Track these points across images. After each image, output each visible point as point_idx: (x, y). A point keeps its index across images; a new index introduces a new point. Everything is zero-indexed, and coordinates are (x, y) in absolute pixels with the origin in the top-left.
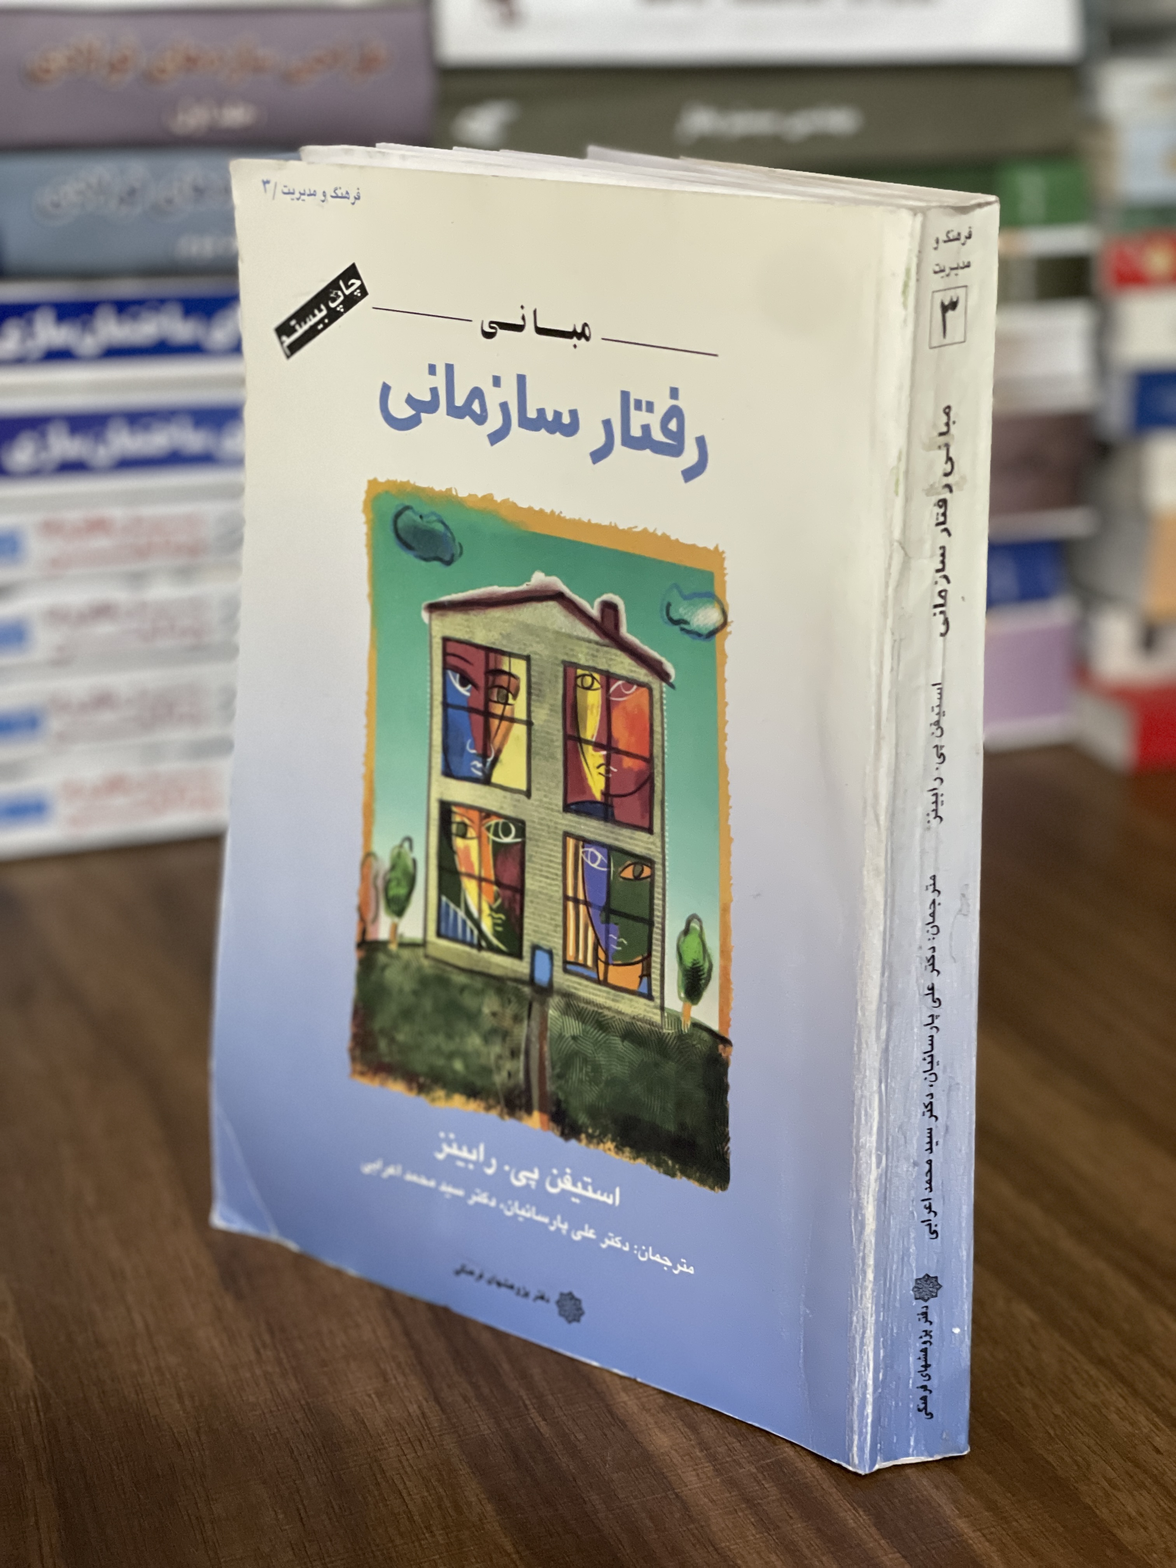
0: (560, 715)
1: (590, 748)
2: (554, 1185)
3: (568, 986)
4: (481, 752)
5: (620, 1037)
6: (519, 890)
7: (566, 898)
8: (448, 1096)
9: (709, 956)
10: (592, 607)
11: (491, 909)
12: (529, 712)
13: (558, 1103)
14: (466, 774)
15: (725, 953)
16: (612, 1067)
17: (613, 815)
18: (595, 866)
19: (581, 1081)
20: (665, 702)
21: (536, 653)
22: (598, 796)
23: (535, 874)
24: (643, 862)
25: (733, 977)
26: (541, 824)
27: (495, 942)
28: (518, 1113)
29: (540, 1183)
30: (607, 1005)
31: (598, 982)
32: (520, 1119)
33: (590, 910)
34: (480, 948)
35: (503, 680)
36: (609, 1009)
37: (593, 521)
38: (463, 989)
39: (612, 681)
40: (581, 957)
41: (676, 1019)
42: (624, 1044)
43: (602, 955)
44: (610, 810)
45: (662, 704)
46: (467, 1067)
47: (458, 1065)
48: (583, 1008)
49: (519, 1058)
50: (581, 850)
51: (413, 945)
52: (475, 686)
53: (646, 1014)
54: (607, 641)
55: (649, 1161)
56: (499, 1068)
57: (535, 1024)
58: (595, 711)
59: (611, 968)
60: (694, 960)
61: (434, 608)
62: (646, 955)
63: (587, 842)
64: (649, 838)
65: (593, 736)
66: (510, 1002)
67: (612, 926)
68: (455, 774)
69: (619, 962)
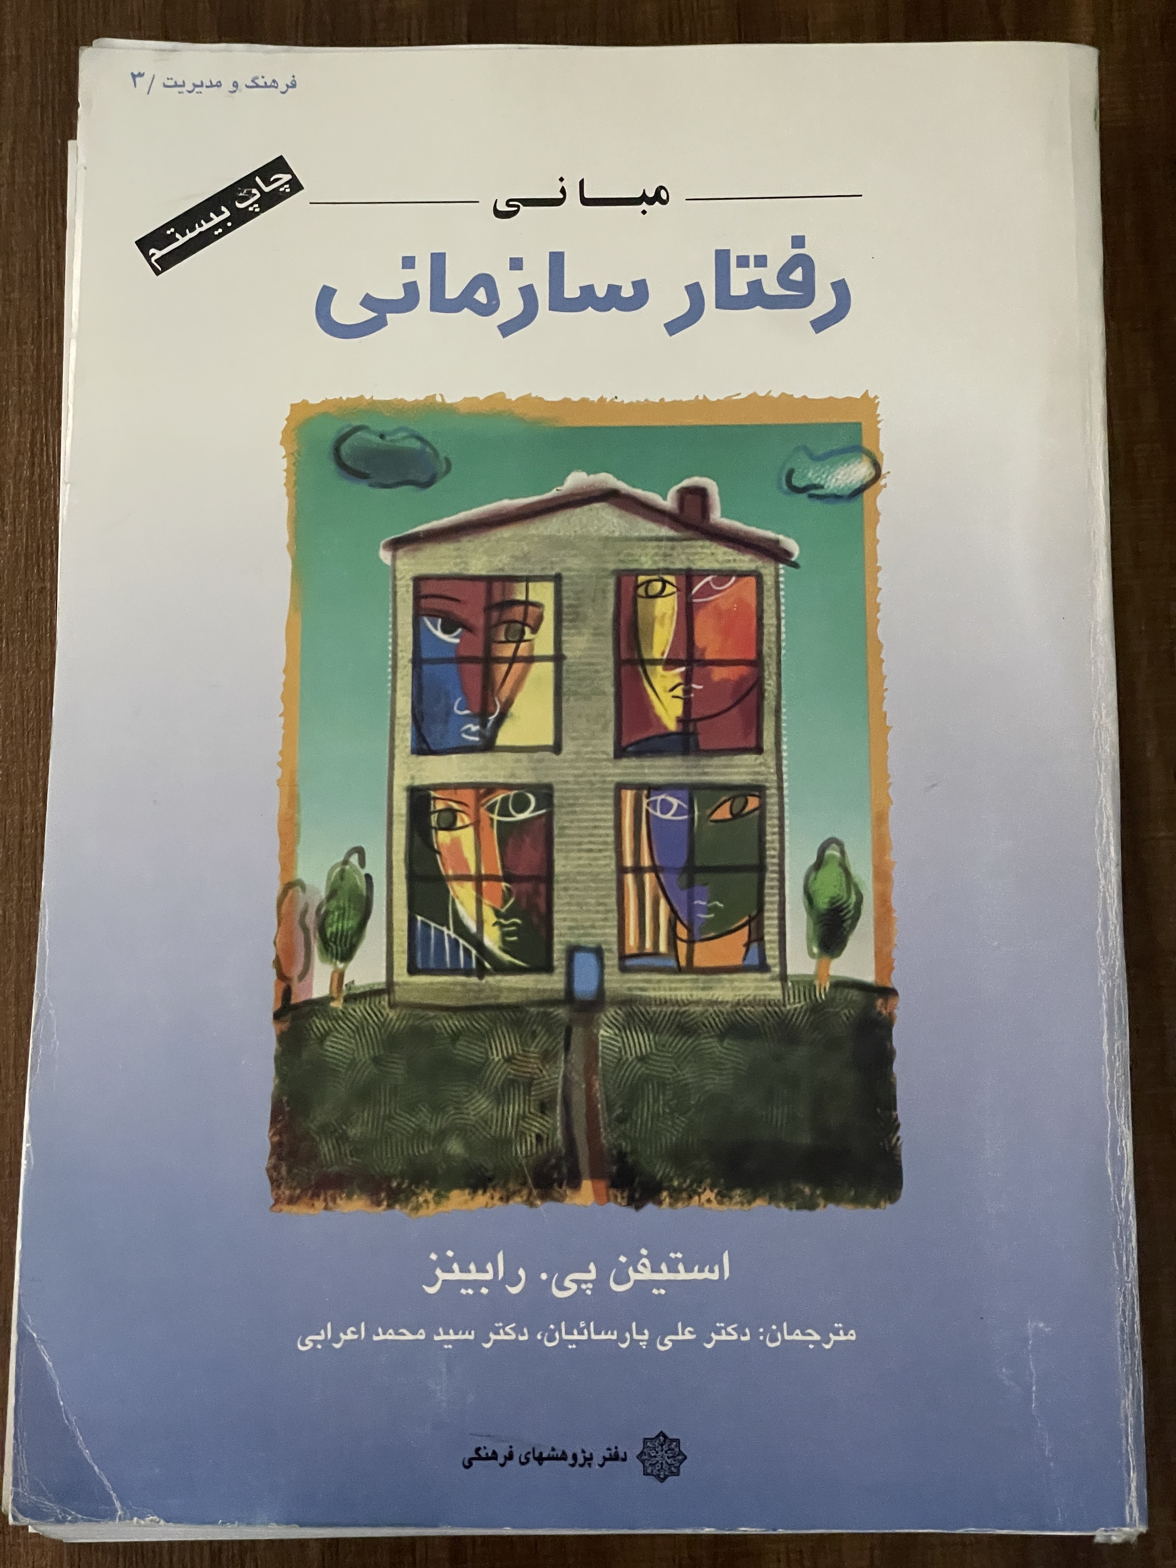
0: (610, 639)
1: (659, 668)
2: (622, 1279)
3: (629, 989)
4: (477, 710)
5: (718, 1036)
6: (546, 877)
7: (621, 870)
8: (440, 1197)
9: (856, 886)
10: (665, 498)
11: (497, 913)
12: (558, 643)
13: (621, 1156)
14: (453, 744)
15: (882, 875)
16: (706, 1082)
17: (697, 744)
18: (668, 816)
19: (655, 1117)
20: (782, 586)
21: (570, 569)
22: (672, 725)
23: (569, 851)
24: (745, 792)
25: (895, 902)
26: (577, 783)
27: (507, 958)
28: (556, 1191)
29: (600, 1283)
30: (695, 998)
31: (679, 970)
32: (561, 1199)
33: (661, 876)
34: (481, 972)
35: (517, 612)
36: (697, 1003)
37: (667, 400)
38: (455, 1036)
39: (695, 579)
40: (648, 945)
41: (807, 985)
42: (725, 1044)
43: (682, 932)
44: (691, 740)
45: (777, 589)
46: (468, 1146)
47: (455, 1147)
48: (654, 1013)
49: (554, 1109)
50: (645, 802)
51: (373, 993)
52: (468, 628)
53: (758, 993)
54: (689, 534)
55: (772, 1199)
56: (521, 1135)
57: (577, 1056)
58: (667, 621)
59: (698, 946)
60: (833, 898)
61: (396, 545)
62: (754, 913)
63: (653, 789)
64: (756, 759)
65: (663, 654)
66: (534, 1035)
67: (697, 889)
68: (433, 748)
69: (712, 934)
